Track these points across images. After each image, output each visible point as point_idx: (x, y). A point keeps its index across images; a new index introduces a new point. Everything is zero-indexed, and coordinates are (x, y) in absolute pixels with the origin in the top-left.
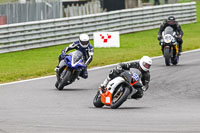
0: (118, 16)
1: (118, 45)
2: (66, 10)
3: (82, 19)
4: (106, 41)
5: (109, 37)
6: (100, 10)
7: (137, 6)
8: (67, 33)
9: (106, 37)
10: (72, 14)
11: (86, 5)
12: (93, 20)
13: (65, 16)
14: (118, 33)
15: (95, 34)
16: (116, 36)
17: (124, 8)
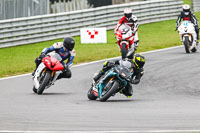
0: (105, 12)
1: (105, 41)
2: (53, 6)
3: (68, 15)
5: (96, 33)
6: (87, 6)
7: (124, 1)
9: (93, 33)
12: (80, 16)
13: (52, 12)
14: (105, 29)
17: (111, 4)
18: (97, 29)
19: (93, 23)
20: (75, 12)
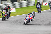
2: (2, 2)
3: (6, 4)
4: (12, 10)
5: (13, 9)
6: (10, 2)
7: (20, 1)
9: (12, 9)
11: (7, 1)
14: (15, 8)
17: (17, 2)
18: (13, 8)
19: (12, 6)
20: (7, 4)
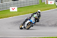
1: (17, 11)
2: (2, 1)
4: (13, 10)
6: (12, 1)
8: (2, 7)
10: (4, 2)
12: (10, 4)
13: (2, 3)
14: (17, 7)
15: (10, 7)
16: (16, 8)
